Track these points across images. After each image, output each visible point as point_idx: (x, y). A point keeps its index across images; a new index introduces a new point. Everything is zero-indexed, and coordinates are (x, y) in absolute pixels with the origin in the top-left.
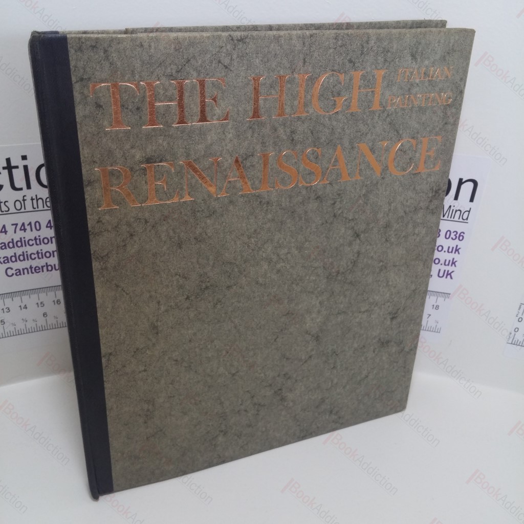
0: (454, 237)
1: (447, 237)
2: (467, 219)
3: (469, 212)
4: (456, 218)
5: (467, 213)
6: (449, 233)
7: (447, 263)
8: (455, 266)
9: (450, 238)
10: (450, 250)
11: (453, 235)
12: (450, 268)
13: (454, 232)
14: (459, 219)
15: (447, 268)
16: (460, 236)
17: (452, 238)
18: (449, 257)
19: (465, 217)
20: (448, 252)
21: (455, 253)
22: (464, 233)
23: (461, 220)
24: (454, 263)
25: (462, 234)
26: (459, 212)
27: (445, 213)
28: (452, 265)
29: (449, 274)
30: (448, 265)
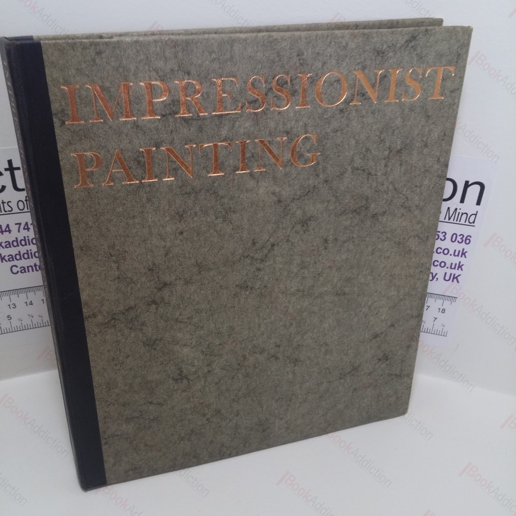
0: (460, 241)
1: (453, 240)
2: (474, 222)
3: (476, 215)
4: (463, 221)
5: (474, 216)
6: (455, 236)
7: (453, 267)
8: (462, 270)
9: (456, 242)
10: (456, 254)
11: (459, 239)
12: (457, 272)
13: (460, 235)
14: (465, 222)
15: (453, 272)
16: (467, 240)
17: (458, 242)
18: (456, 260)
19: (471, 220)
20: (454, 255)
21: (461, 256)
22: (470, 237)
23: (467, 223)
24: (460, 267)
25: (469, 238)
26: (465, 215)
27: (450, 216)
28: (458, 269)
29: (455, 278)
30: (455, 268)
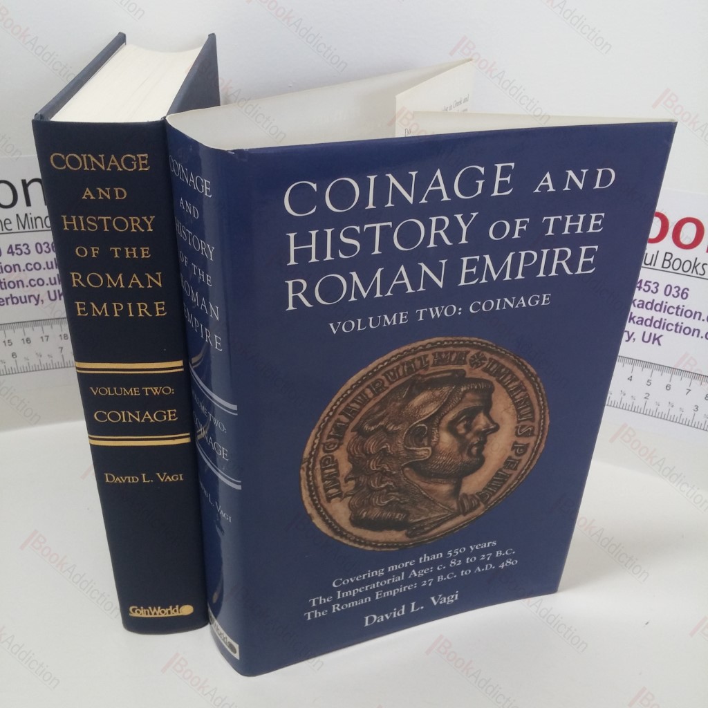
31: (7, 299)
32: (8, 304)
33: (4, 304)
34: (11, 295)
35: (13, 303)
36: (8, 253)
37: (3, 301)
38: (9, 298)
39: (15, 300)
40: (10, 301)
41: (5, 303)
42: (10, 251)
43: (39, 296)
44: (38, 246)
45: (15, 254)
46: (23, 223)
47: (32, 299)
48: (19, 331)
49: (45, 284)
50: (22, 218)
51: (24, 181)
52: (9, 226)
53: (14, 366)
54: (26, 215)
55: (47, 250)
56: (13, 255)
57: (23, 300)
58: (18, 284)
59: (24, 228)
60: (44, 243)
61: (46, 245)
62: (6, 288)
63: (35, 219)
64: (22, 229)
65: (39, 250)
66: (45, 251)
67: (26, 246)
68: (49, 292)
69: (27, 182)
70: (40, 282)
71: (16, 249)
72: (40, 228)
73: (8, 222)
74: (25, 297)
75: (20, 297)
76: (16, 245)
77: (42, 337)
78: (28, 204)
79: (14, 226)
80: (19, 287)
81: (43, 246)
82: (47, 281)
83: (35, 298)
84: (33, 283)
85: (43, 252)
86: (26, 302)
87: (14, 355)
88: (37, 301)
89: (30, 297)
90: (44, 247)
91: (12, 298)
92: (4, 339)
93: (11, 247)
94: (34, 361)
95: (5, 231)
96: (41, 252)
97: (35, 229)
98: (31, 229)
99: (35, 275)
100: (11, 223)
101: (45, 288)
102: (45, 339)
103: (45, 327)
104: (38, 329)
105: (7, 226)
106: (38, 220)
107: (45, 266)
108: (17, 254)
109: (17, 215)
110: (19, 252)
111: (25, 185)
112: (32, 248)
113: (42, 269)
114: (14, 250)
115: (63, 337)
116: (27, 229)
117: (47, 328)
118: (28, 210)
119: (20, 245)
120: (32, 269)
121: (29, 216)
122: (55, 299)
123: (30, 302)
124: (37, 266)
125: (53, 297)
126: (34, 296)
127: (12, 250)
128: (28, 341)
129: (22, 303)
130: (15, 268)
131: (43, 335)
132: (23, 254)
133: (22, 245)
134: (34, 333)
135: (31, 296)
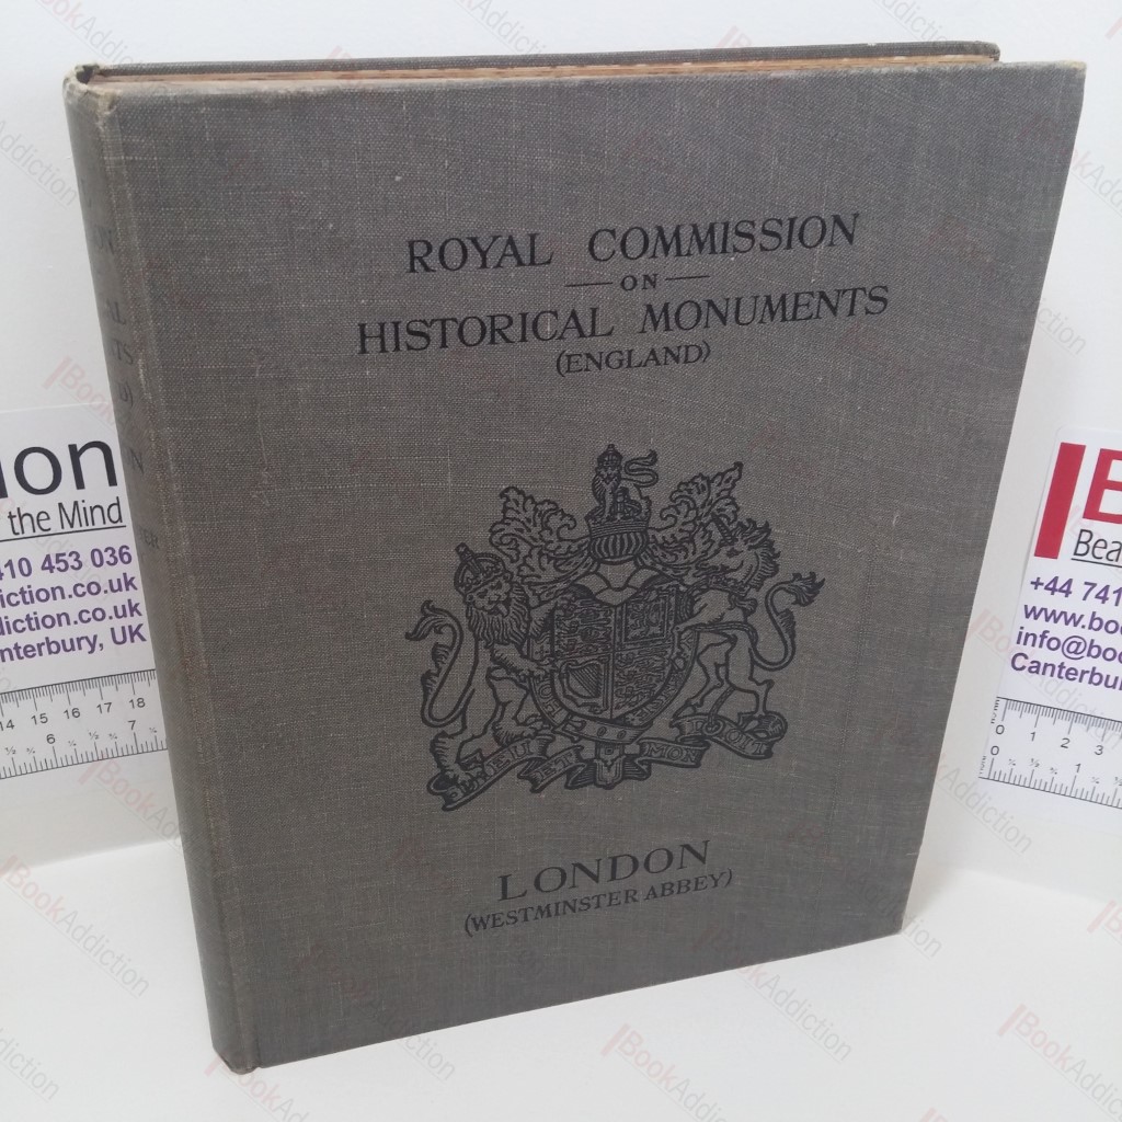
31: (39, 646)
32: (41, 654)
33: (34, 655)
34: (47, 638)
35: (50, 652)
36: (43, 568)
37: (34, 650)
38: (43, 644)
39: (54, 648)
40: (44, 649)
41: (37, 652)
42: (47, 565)
43: (95, 637)
44: (96, 554)
45: (55, 570)
46: (70, 518)
47: (84, 642)
48: (60, 698)
49: (107, 617)
50: (69, 509)
51: (72, 448)
52: (44, 525)
53: (50, 757)
54: (76, 503)
55: (112, 560)
56: (52, 572)
57: (68, 646)
58: (60, 619)
59: (72, 526)
60: (106, 550)
61: (110, 552)
62: (38, 628)
63: (92, 510)
64: (67, 528)
65: (98, 562)
66: (108, 562)
67: (74, 556)
68: (112, 629)
69: (79, 448)
70: (98, 615)
71: (58, 561)
72: (99, 523)
73: (43, 516)
74: (72, 640)
75: (63, 641)
76: (58, 555)
77: (99, 706)
78: (80, 484)
79: (54, 524)
80: (60, 625)
81: (104, 554)
82: (110, 612)
83: (89, 641)
84: (85, 616)
85: (105, 564)
86: (73, 648)
87: (50, 738)
88: (93, 646)
89: (79, 640)
90: (107, 556)
91: (49, 644)
92: (34, 713)
93: (48, 558)
94: (85, 746)
95: (39, 532)
96: (101, 564)
97: (91, 527)
98: (85, 527)
99: (90, 602)
100: (48, 518)
101: (107, 623)
102: (105, 708)
103: (104, 689)
104: (93, 693)
105: (43, 524)
106: (97, 512)
107: (108, 588)
108: (59, 569)
109: (60, 505)
110: (62, 565)
111: (75, 453)
112: (85, 557)
113: (102, 592)
114: (54, 564)
115: (136, 703)
116: (77, 526)
117: (108, 691)
118: (79, 495)
119: (64, 554)
120: (84, 594)
121: (81, 506)
122: (124, 642)
123: (80, 648)
124: (93, 588)
125: (119, 638)
126: (87, 638)
127: (50, 563)
128: (76, 713)
129: (66, 650)
130: (54, 593)
131: (102, 703)
132: (70, 570)
133: (67, 554)
134: (86, 700)
135: (82, 638)
